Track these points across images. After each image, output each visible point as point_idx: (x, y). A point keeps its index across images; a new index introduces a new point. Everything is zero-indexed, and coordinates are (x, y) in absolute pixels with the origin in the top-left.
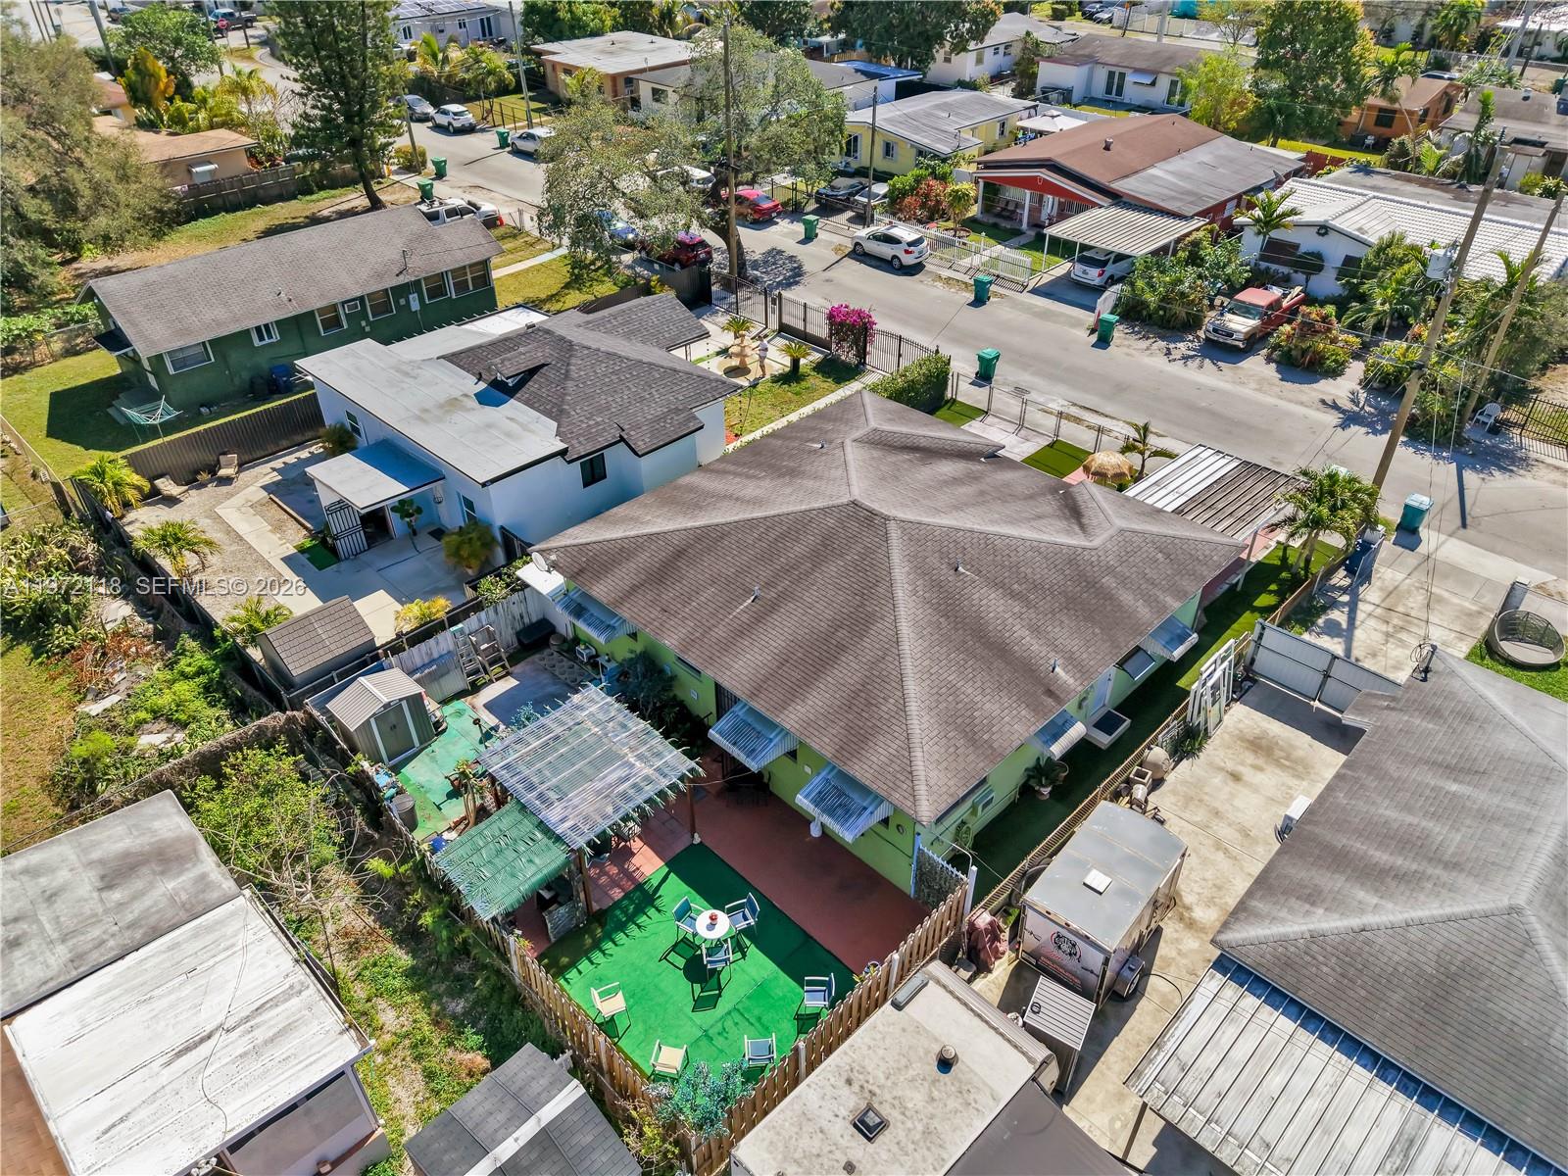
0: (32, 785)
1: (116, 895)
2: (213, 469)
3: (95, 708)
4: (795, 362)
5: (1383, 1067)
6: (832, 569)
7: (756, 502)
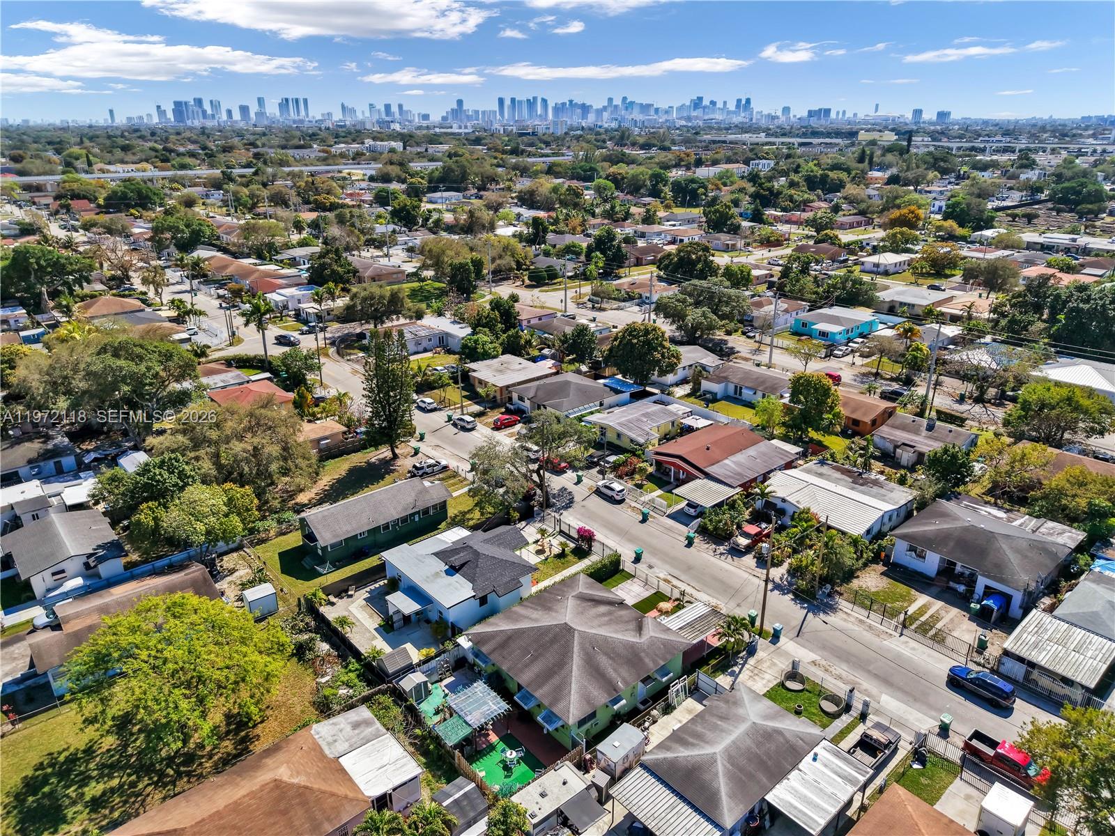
0: (307, 704)
1: (356, 731)
2: (347, 591)
3: (324, 680)
4: (564, 550)
5: (673, 791)
6: (556, 647)
7: (536, 620)
